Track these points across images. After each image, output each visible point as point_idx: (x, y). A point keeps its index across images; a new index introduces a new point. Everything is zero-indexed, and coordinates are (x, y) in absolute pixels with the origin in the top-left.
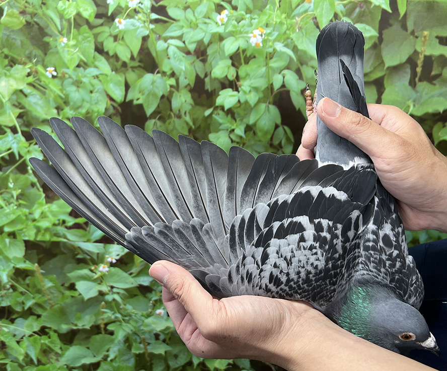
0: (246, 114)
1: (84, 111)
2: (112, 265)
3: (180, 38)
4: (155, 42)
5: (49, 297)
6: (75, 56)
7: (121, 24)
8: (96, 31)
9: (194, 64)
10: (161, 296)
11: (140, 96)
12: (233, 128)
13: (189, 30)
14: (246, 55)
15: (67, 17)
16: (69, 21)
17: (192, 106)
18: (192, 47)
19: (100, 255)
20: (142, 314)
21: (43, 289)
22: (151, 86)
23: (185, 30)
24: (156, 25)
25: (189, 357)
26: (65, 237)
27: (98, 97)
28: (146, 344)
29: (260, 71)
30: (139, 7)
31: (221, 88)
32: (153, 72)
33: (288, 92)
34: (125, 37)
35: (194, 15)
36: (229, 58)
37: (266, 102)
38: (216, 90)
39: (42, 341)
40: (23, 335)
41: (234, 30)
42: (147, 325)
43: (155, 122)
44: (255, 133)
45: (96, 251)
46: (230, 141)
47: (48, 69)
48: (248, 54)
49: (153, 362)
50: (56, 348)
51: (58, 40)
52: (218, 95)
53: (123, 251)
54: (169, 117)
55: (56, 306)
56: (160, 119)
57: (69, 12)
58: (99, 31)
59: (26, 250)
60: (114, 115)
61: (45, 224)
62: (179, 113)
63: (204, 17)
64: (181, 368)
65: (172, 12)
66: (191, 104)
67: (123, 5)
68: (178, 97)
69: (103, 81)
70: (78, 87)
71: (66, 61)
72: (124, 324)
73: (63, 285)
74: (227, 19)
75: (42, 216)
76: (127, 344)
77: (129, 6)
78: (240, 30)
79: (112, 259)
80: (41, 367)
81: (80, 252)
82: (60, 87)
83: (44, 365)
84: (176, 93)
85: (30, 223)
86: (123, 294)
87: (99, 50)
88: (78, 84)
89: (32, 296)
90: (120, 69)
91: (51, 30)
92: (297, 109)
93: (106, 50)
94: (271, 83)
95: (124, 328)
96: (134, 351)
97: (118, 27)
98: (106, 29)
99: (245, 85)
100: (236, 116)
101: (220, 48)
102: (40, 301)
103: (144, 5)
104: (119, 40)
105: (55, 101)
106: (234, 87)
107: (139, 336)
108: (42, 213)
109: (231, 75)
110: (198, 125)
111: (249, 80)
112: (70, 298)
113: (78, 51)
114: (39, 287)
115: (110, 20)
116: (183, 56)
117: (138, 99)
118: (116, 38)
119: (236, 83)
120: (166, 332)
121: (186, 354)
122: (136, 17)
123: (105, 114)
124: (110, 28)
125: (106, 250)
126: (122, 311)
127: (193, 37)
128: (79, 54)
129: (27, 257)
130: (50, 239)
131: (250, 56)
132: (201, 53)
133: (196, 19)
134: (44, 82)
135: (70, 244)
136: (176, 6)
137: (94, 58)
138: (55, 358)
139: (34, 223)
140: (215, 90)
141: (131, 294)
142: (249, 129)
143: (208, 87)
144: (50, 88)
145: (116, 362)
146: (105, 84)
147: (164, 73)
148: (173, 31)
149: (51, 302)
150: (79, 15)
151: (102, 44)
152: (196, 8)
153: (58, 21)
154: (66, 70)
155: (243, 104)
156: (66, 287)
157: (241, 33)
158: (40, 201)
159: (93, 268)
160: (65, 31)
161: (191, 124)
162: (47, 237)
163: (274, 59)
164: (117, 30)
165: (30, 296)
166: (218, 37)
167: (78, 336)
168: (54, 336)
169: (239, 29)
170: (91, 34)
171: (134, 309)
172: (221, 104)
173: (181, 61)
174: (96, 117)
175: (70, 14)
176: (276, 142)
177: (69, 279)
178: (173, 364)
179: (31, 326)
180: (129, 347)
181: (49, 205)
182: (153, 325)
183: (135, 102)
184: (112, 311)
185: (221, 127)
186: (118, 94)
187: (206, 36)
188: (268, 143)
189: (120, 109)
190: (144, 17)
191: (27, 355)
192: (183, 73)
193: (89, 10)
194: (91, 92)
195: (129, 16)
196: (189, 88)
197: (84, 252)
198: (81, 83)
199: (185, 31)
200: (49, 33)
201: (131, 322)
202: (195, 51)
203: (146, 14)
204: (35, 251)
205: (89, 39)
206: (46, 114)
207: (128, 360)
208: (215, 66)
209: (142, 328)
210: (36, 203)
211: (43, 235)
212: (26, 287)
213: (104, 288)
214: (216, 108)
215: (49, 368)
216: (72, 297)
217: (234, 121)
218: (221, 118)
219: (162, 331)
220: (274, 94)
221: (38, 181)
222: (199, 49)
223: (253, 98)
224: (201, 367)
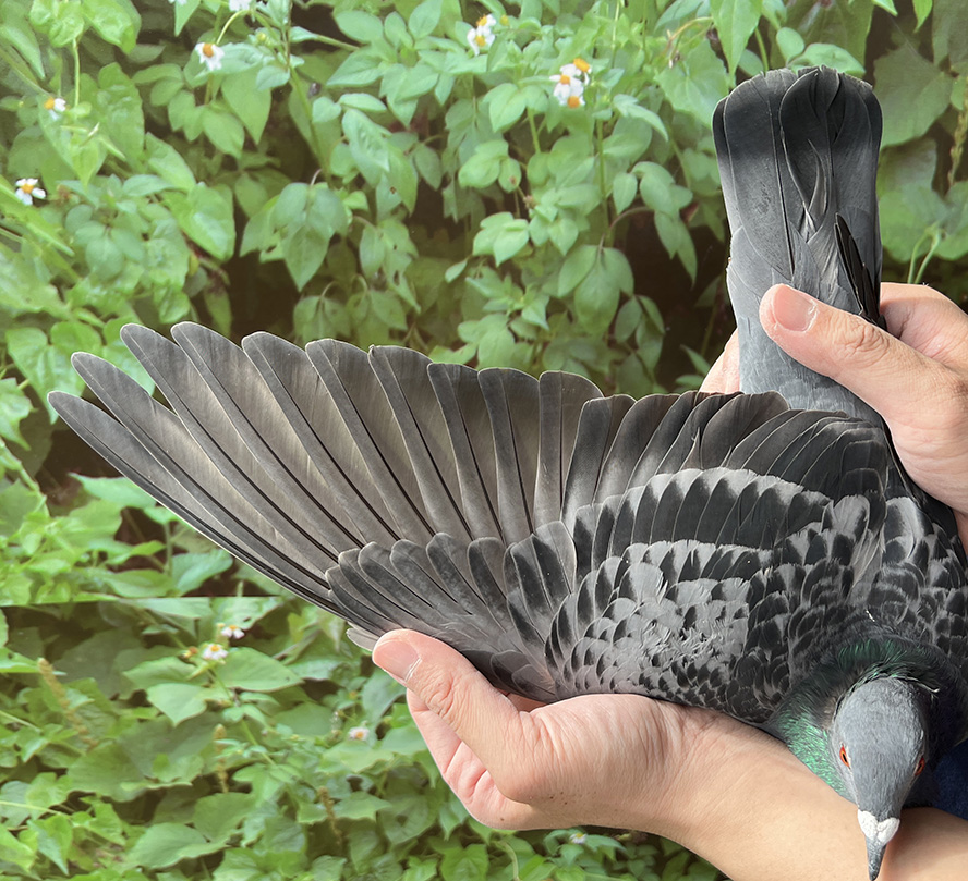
0: (550, 274)
1: (129, 286)
2: (234, 642)
3: (373, 89)
4: (306, 101)
5: (83, 728)
6: (93, 146)
7: (213, 56)
8: (144, 77)
9: (413, 153)
10: (359, 698)
11: (275, 240)
12: (517, 306)
13: (396, 68)
14: (545, 129)
15: (60, 42)
16: (65, 52)
17: (414, 259)
18: (405, 112)
19: (200, 624)
20: (317, 740)
21: (65, 712)
22: (305, 215)
23: (384, 69)
24: (307, 57)
25: (433, 819)
26: (110, 591)
27: (163, 248)
28: (330, 802)
29: (579, 169)
30: (258, 10)
31: (483, 213)
32: (305, 179)
33: (650, 216)
34: (224, 90)
35: (407, 30)
36: (501, 135)
37: (597, 243)
38: (472, 218)
39: (76, 825)
40: (26, 816)
41: (512, 65)
42: (329, 764)
43: (319, 303)
44: (571, 318)
45: (191, 615)
46: (513, 339)
47: (19, 183)
48: (550, 125)
49: (348, 837)
50: (112, 835)
51: (40, 106)
52: (479, 229)
53: (260, 610)
54: (356, 287)
55: (102, 746)
56: (330, 294)
57: (64, 28)
58: (154, 79)
59: (10, 630)
60: (211, 290)
61: (52, 565)
62: (379, 278)
63: (434, 35)
64: (415, 842)
65: (347, 22)
66: (410, 255)
67: (215, 9)
68: (376, 238)
69: (173, 209)
70: (108, 225)
71: (67, 159)
72: (273, 765)
73: (114, 698)
74: (493, 37)
75: (43, 549)
76: (285, 808)
77: (232, 9)
78: (529, 66)
79: (233, 629)
80: (78, 877)
81: (152, 620)
82: (60, 229)
83: (86, 873)
84: (368, 230)
85: (12, 566)
86: (268, 704)
87: (158, 126)
88: (107, 217)
89: (38, 730)
90: (218, 175)
91: (16, 77)
92: (672, 256)
93: (175, 127)
94: (607, 195)
95: (273, 774)
96: (302, 820)
97: (204, 66)
98: (170, 71)
99: (544, 203)
100: (524, 278)
101: (477, 111)
102: (59, 740)
103: (272, 6)
104: (211, 99)
105: (48, 264)
106: (518, 209)
107: (311, 787)
108: (43, 541)
109: (508, 179)
110: (429, 304)
111: (554, 189)
112: (137, 724)
113: (98, 132)
114: (53, 709)
115: (182, 48)
116: (384, 136)
117: (271, 249)
118: (200, 95)
119: (520, 199)
120: (377, 773)
121: (425, 812)
122: (253, 39)
123: (185, 289)
124: (182, 69)
125: (215, 611)
126: (267, 741)
127: (406, 87)
128: (101, 139)
129: (14, 645)
130: (71, 599)
131: (555, 130)
132: (429, 125)
133: (414, 41)
134: (14, 217)
135: (125, 606)
136: (358, 8)
137: (145, 148)
138: (111, 855)
139: (25, 565)
140: (469, 216)
141: (285, 701)
142: (556, 307)
143: (452, 210)
144: (29, 231)
145: (262, 848)
146: (181, 216)
147: (335, 181)
148: (354, 71)
149: (88, 738)
150: (91, 34)
151: (164, 110)
152: (410, 12)
153: (33, 54)
154: (71, 185)
155: (539, 249)
156: (122, 701)
157: (529, 72)
158: (35, 512)
159: (187, 653)
160: (56, 81)
161: (412, 302)
162: (64, 595)
163: (614, 137)
164: (203, 74)
165: (33, 731)
166: (472, 85)
167: (162, 804)
168: (106, 811)
169: (523, 63)
170: (132, 86)
171: (295, 733)
172: (487, 252)
173: (378, 147)
174: (164, 299)
175: (68, 34)
176: (622, 336)
177: (130, 683)
178: (396, 836)
179: (44, 795)
180: (291, 814)
181: (60, 520)
182: (345, 763)
183: (265, 257)
184: (242, 742)
185: (487, 307)
186: (218, 240)
187: (441, 83)
188: (604, 338)
189: (224, 276)
190: (273, 37)
191: (41, 858)
192: (384, 179)
193: (119, 21)
194: (145, 237)
195: (233, 36)
196: (402, 214)
197: (160, 620)
198: (116, 215)
199: (384, 73)
200: (14, 87)
201: (291, 760)
202: (413, 121)
203: (277, 28)
204: (34, 630)
205: (128, 99)
206: (28, 300)
207: (291, 839)
208: (466, 160)
209: (318, 770)
210: (25, 517)
211: (52, 591)
212: (20, 712)
213: (220, 695)
214: (475, 261)
215: (99, 878)
216: (141, 721)
217: (520, 292)
218: (488, 286)
219: (368, 773)
220: (615, 222)
221: (25, 465)
222: (425, 117)
223: (563, 234)
224: (461, 834)
